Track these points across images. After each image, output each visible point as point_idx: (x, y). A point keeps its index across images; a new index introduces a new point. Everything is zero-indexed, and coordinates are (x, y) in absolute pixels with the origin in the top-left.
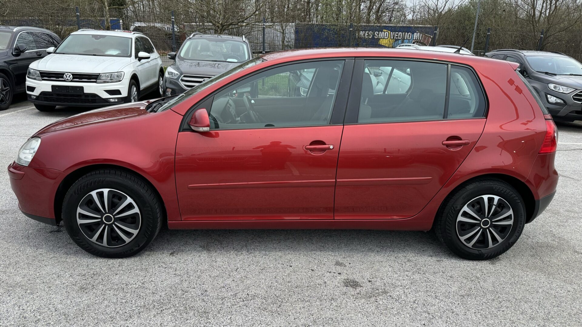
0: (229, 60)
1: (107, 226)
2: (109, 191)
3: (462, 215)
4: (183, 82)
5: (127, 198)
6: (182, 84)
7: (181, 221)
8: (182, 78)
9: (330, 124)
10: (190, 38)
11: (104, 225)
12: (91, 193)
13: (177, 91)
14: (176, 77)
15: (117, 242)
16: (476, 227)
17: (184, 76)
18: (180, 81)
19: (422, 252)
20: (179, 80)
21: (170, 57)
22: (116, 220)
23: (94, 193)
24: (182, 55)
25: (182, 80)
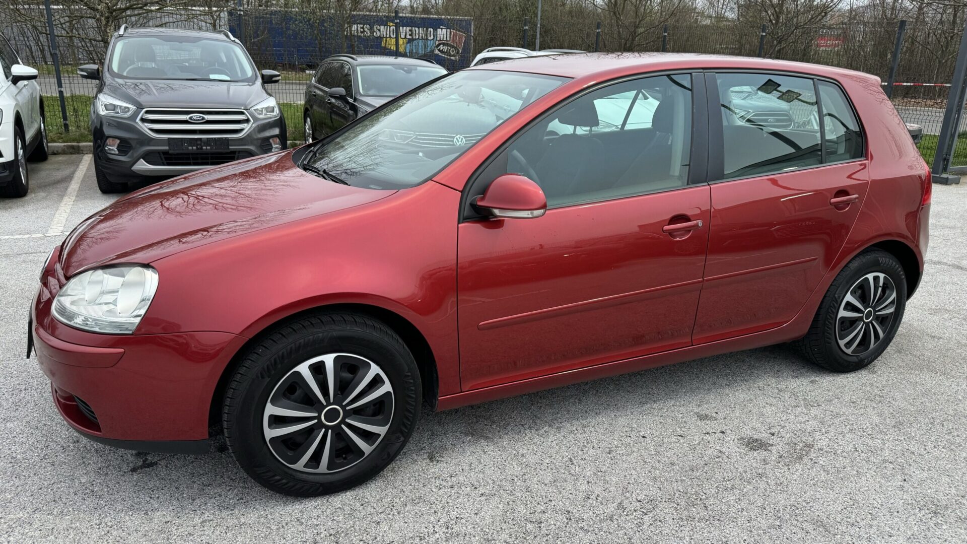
0: (212, 77)
1: (330, 431)
2: (336, 359)
3: (845, 309)
4: (146, 124)
5: (370, 365)
6: (145, 128)
7: (462, 392)
8: (142, 115)
9: (688, 184)
10: (121, 36)
11: (324, 430)
12: (297, 369)
13: (133, 143)
14: (128, 115)
15: (345, 459)
16: (858, 322)
17: (147, 112)
18: (140, 123)
19: (778, 374)
20: (138, 120)
21: (85, 74)
22: (347, 414)
23: (304, 368)
24: (115, 67)
25: (143, 120)
